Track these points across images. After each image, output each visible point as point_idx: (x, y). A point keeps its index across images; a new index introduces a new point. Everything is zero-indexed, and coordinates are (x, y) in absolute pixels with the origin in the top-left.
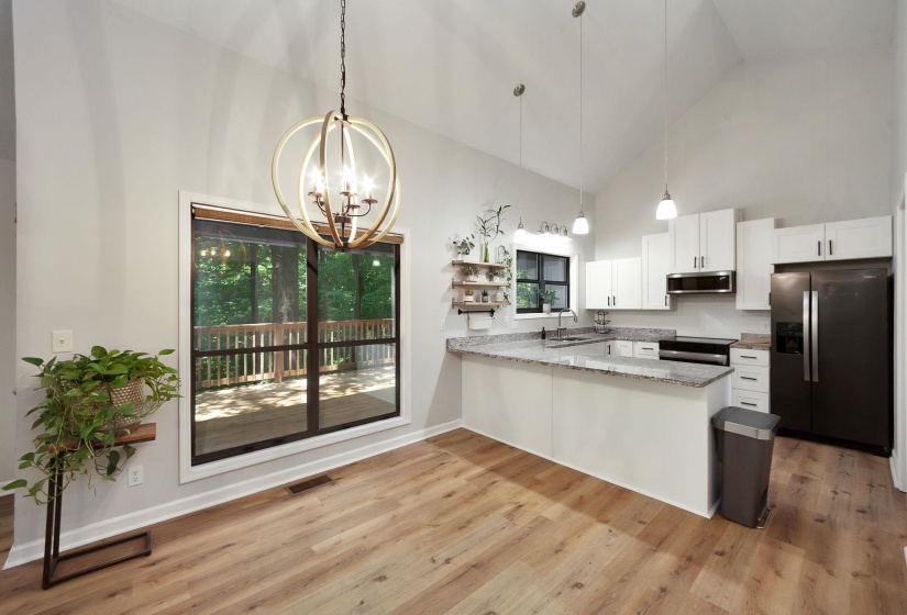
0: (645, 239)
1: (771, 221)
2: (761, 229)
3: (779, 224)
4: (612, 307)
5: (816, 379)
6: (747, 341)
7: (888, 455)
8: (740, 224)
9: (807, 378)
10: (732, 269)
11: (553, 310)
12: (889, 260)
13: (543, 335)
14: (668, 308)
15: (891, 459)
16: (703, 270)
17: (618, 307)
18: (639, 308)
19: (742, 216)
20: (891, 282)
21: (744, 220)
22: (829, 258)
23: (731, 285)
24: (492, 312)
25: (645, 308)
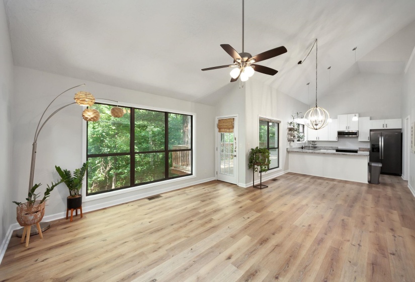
1: (369, 118)
3: (371, 119)
4: (317, 140)
5: (383, 158)
6: (363, 149)
7: (401, 176)
9: (380, 158)
10: (358, 130)
12: (401, 129)
13: (302, 148)
14: (337, 140)
16: (349, 130)
17: (320, 140)
18: (327, 140)
20: (402, 134)
21: (361, 117)
22: (386, 128)
23: (357, 135)
25: (329, 140)
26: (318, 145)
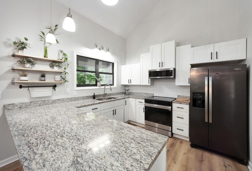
0: (142, 55)
1: (190, 45)
2: (186, 49)
4: (130, 84)
6: (179, 100)
8: (177, 48)
10: (174, 67)
11: (102, 85)
13: (94, 97)
14: (149, 84)
15: (249, 167)
16: (163, 68)
17: (132, 84)
18: (139, 84)
19: (178, 44)
21: (179, 46)
22: (216, 61)
23: (173, 74)
24: (54, 86)
25: (142, 84)
26: (132, 90)
